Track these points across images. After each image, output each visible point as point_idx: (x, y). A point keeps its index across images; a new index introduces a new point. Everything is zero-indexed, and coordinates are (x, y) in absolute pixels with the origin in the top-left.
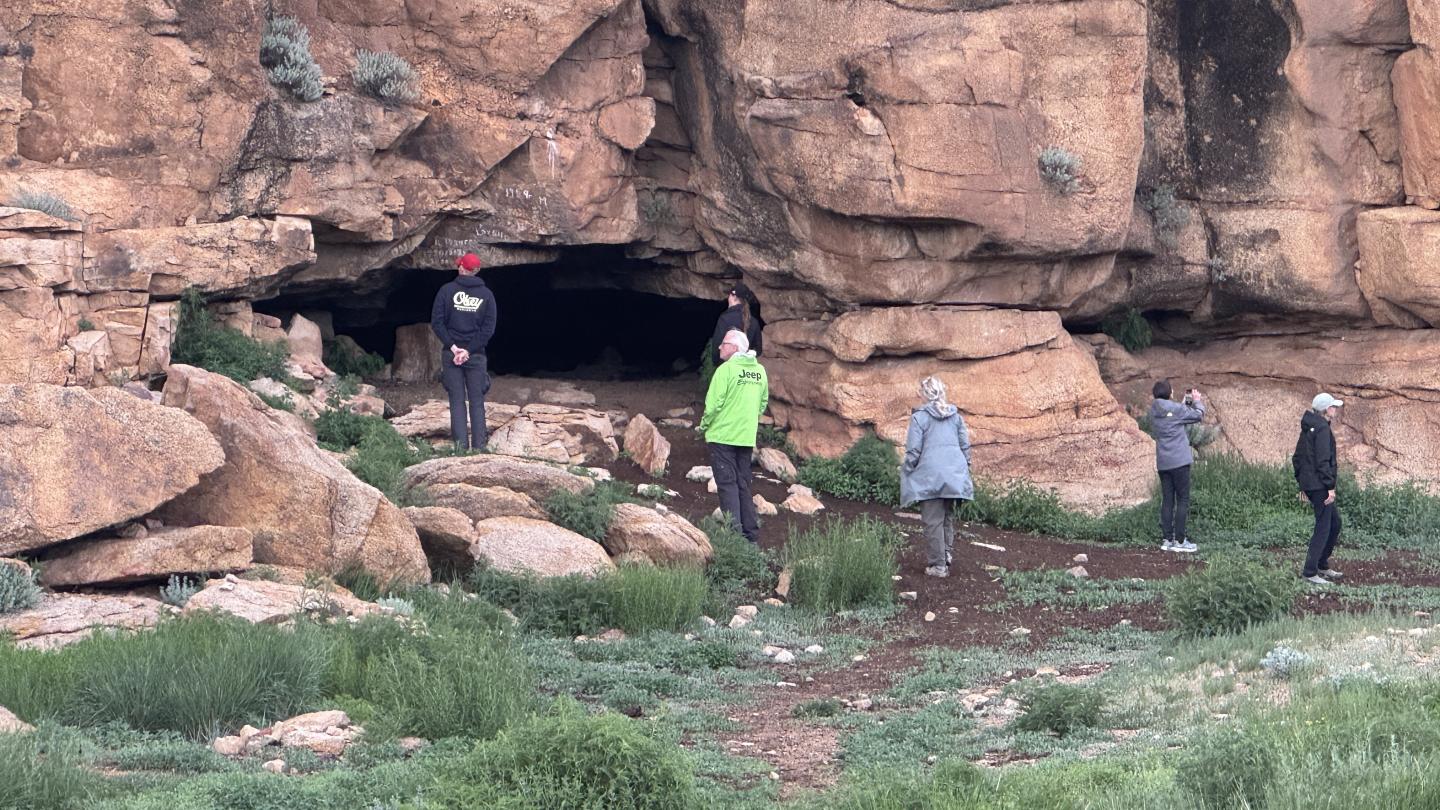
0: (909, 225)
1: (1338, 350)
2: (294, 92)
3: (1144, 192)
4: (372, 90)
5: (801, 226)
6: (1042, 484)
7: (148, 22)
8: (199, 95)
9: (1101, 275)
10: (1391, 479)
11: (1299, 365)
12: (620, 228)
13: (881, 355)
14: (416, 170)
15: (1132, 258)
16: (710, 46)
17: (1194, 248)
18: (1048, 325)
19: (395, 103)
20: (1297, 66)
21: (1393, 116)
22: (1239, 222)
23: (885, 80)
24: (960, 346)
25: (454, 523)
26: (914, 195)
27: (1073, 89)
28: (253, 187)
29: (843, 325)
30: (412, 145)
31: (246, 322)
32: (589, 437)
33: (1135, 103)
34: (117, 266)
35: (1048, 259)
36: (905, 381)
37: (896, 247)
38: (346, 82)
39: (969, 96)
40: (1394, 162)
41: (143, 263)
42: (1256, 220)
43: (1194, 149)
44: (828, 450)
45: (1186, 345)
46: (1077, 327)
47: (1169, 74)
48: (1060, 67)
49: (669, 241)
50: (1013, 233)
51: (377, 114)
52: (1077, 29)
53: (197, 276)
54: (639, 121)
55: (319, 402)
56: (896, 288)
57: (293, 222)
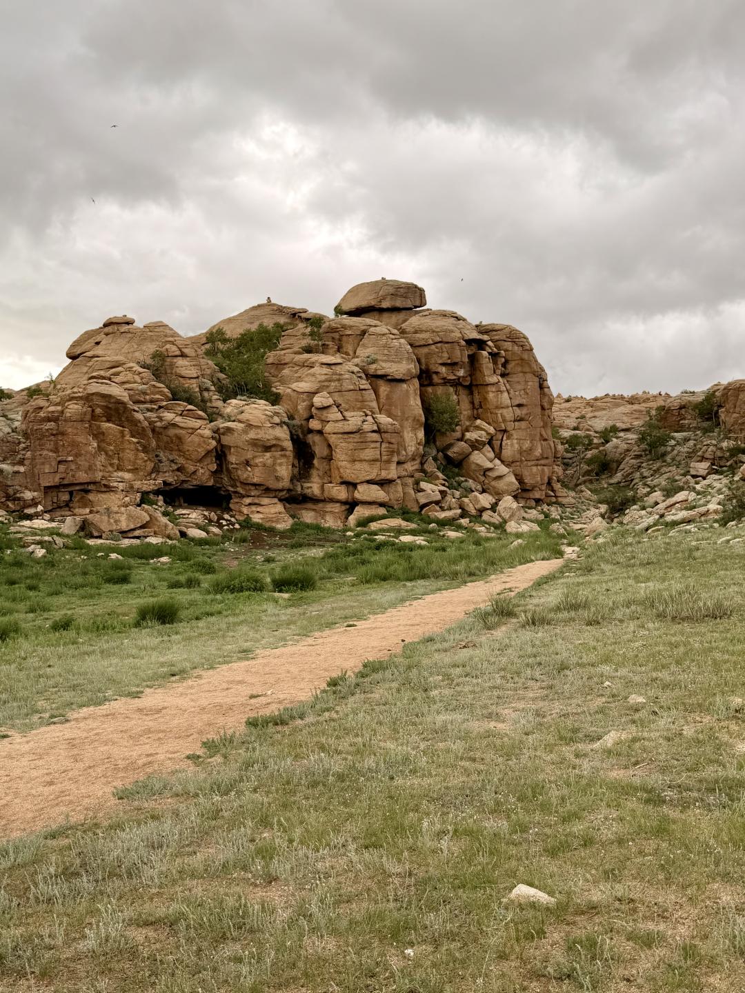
0: (254, 485)
1: (321, 505)
2: (160, 461)
3: (291, 480)
4: (172, 461)
5: (238, 484)
6: (274, 525)
7: (138, 450)
8: (146, 461)
9: (285, 492)
10: (328, 525)
11: (314, 507)
12: (211, 483)
13: (250, 504)
14: (180, 473)
15: (289, 490)
16: (225, 456)
17: (299, 489)
18: (276, 500)
19: (176, 463)
20: (315, 462)
21: (330, 470)
22: (306, 485)
23: (252, 463)
24: (262, 503)
25: (184, 529)
26: (255, 480)
27: (281, 465)
28: (153, 476)
29: (244, 499)
30: (178, 470)
31: (151, 496)
32: (205, 515)
33: (290, 467)
34: (132, 487)
35: (276, 490)
36: (254, 508)
37: (253, 488)
38: (168, 460)
39: (264, 465)
40: (330, 477)
41: (136, 487)
42: (309, 485)
43: (300, 474)
44: (241, 518)
45: (298, 504)
46: (280, 500)
47: (296, 462)
48: (279, 461)
49: (218, 485)
50: (271, 486)
51: (173, 465)
52: (282, 455)
53: (144, 489)
54: (214, 467)
55: (163, 509)
56: (253, 494)
57: (160, 481)
